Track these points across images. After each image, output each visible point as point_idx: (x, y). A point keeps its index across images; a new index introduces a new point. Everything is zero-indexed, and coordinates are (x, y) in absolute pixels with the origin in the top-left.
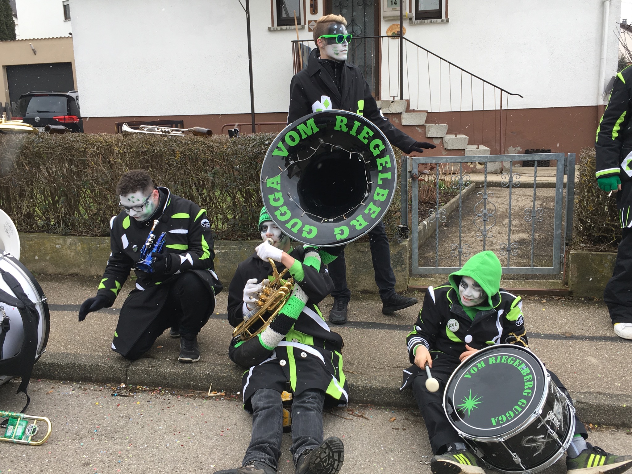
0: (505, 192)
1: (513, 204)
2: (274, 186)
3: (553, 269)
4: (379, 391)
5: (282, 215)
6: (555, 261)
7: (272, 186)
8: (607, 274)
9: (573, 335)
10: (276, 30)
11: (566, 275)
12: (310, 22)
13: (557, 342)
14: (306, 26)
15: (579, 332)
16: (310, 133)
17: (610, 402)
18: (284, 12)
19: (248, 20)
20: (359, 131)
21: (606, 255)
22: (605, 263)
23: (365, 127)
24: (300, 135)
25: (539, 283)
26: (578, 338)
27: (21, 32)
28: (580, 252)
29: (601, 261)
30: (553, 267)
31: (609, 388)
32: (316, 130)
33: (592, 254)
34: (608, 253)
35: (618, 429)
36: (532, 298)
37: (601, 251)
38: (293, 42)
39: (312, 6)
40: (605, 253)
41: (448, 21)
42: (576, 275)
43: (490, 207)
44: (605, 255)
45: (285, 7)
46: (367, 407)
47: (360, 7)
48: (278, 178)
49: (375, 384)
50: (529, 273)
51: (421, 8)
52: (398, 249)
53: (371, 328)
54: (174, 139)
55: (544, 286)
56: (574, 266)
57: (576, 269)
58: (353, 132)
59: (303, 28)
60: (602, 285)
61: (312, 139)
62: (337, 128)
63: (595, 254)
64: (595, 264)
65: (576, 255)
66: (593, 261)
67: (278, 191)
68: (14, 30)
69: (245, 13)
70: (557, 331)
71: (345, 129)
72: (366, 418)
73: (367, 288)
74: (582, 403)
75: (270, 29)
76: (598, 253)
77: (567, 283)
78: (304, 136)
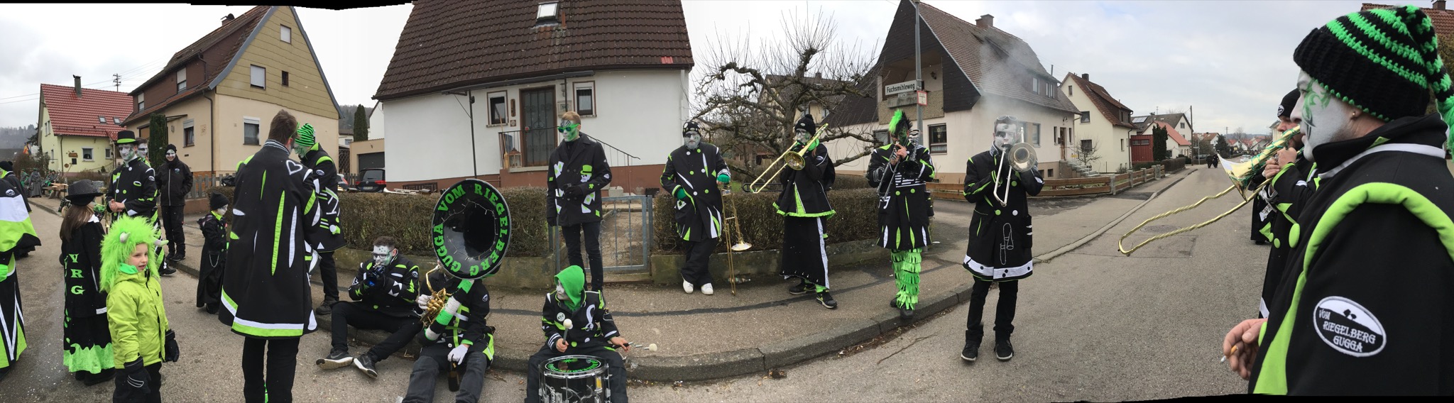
0: (627, 215)
1: (632, 222)
2: (439, 231)
4: (514, 361)
5: (442, 252)
6: (645, 260)
7: (437, 231)
8: (673, 268)
9: (648, 312)
10: (491, 127)
11: (651, 270)
12: (511, 121)
13: (637, 318)
14: (509, 124)
15: (652, 310)
16: (460, 195)
17: (661, 365)
18: (496, 113)
19: (472, 122)
20: (490, 195)
22: (671, 261)
23: (493, 193)
24: (454, 197)
25: (635, 275)
26: (651, 314)
27: (370, 136)
28: (657, 255)
29: (668, 261)
30: (643, 265)
31: (663, 352)
32: (464, 193)
33: (663, 257)
34: (673, 255)
35: (665, 384)
36: (629, 286)
38: (499, 133)
39: (512, 111)
40: (671, 255)
41: (596, 116)
42: (656, 270)
43: (619, 225)
44: (670, 257)
45: (497, 111)
46: (508, 372)
47: (543, 111)
48: (441, 226)
49: (513, 356)
50: (630, 269)
51: (581, 109)
52: (545, 261)
53: (522, 314)
54: (410, 197)
55: (638, 278)
57: (656, 266)
58: (486, 196)
59: (507, 125)
60: (671, 275)
61: (462, 199)
62: (476, 192)
64: (664, 263)
65: (655, 258)
66: (664, 261)
67: (441, 235)
68: (367, 135)
69: (470, 119)
70: (639, 310)
71: (481, 194)
72: (505, 381)
73: (526, 286)
74: (642, 366)
75: (487, 126)
76: (666, 256)
77: (651, 275)
78: (457, 197)
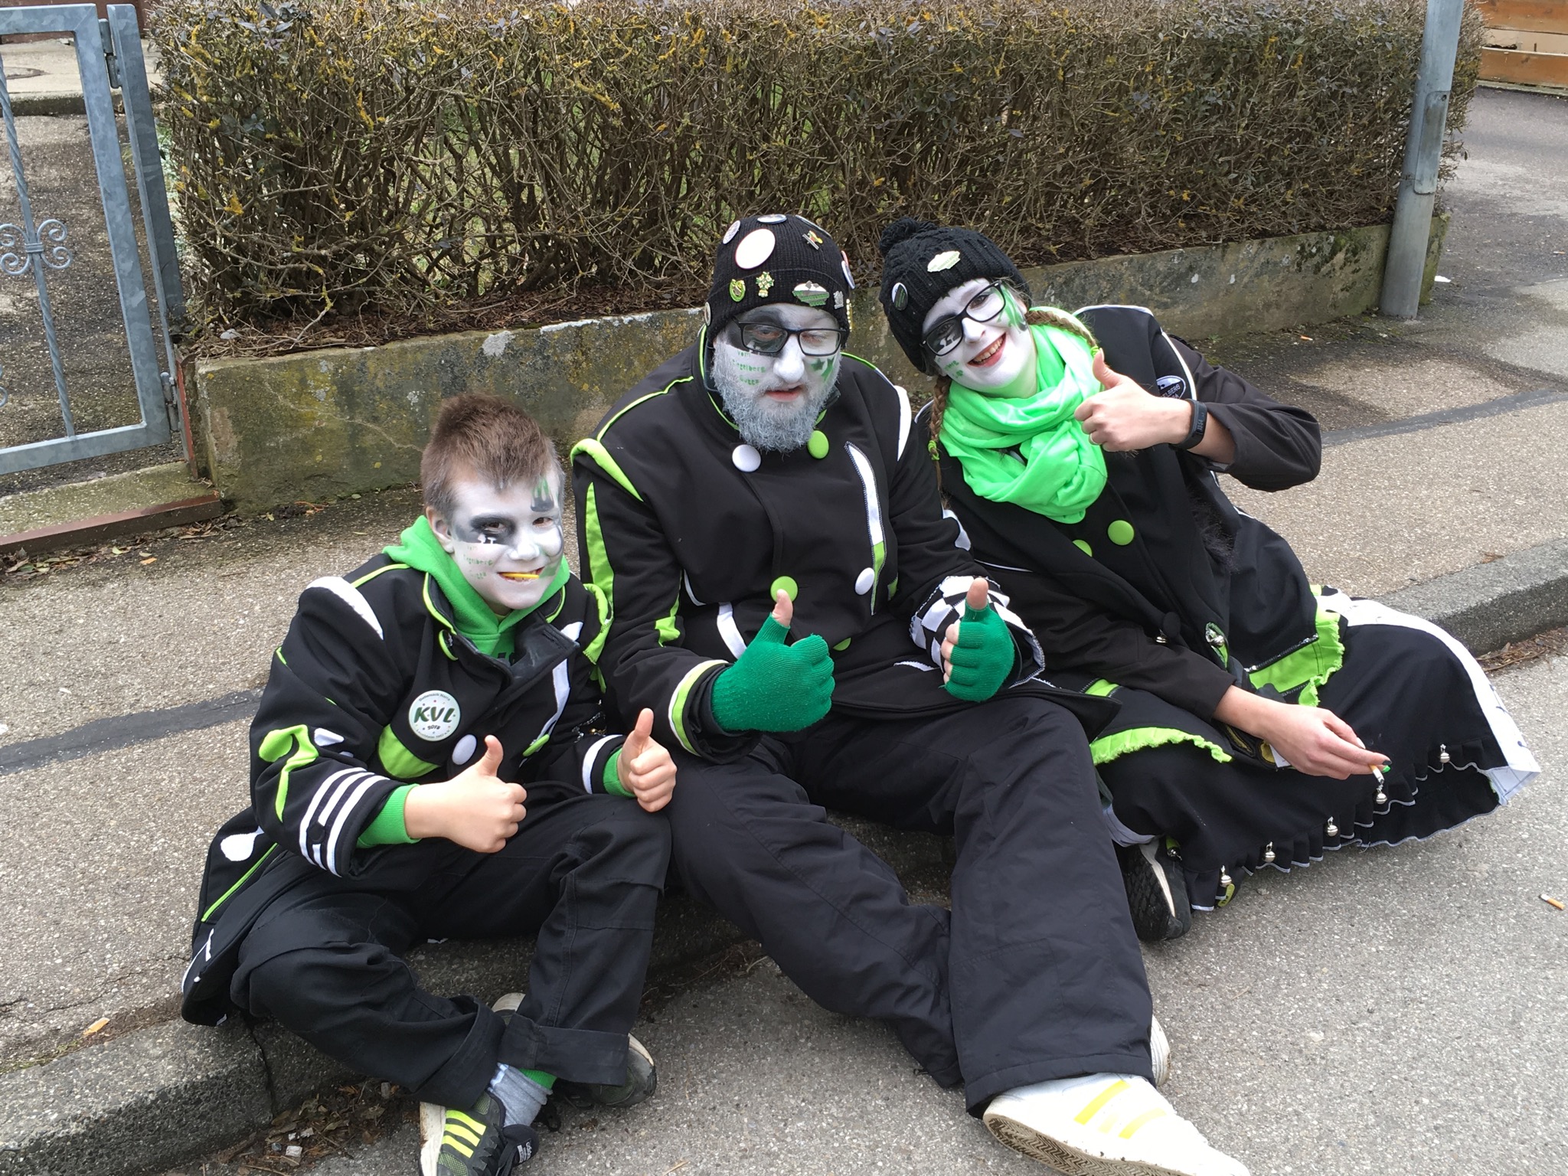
3: (146, 428)
6: (147, 401)
8: (328, 420)
11: (199, 446)
21: (314, 363)
22: (316, 388)
29: (303, 382)
30: (144, 424)
33: (271, 366)
34: (318, 354)
37: (296, 350)
40: (310, 355)
42: (233, 442)
44: (311, 360)
50: (64, 458)
55: (132, 497)
56: (222, 416)
57: (230, 423)
60: (319, 458)
63: (279, 364)
64: (285, 397)
65: (221, 377)
66: (278, 386)
76: (288, 357)
77: (205, 473)
